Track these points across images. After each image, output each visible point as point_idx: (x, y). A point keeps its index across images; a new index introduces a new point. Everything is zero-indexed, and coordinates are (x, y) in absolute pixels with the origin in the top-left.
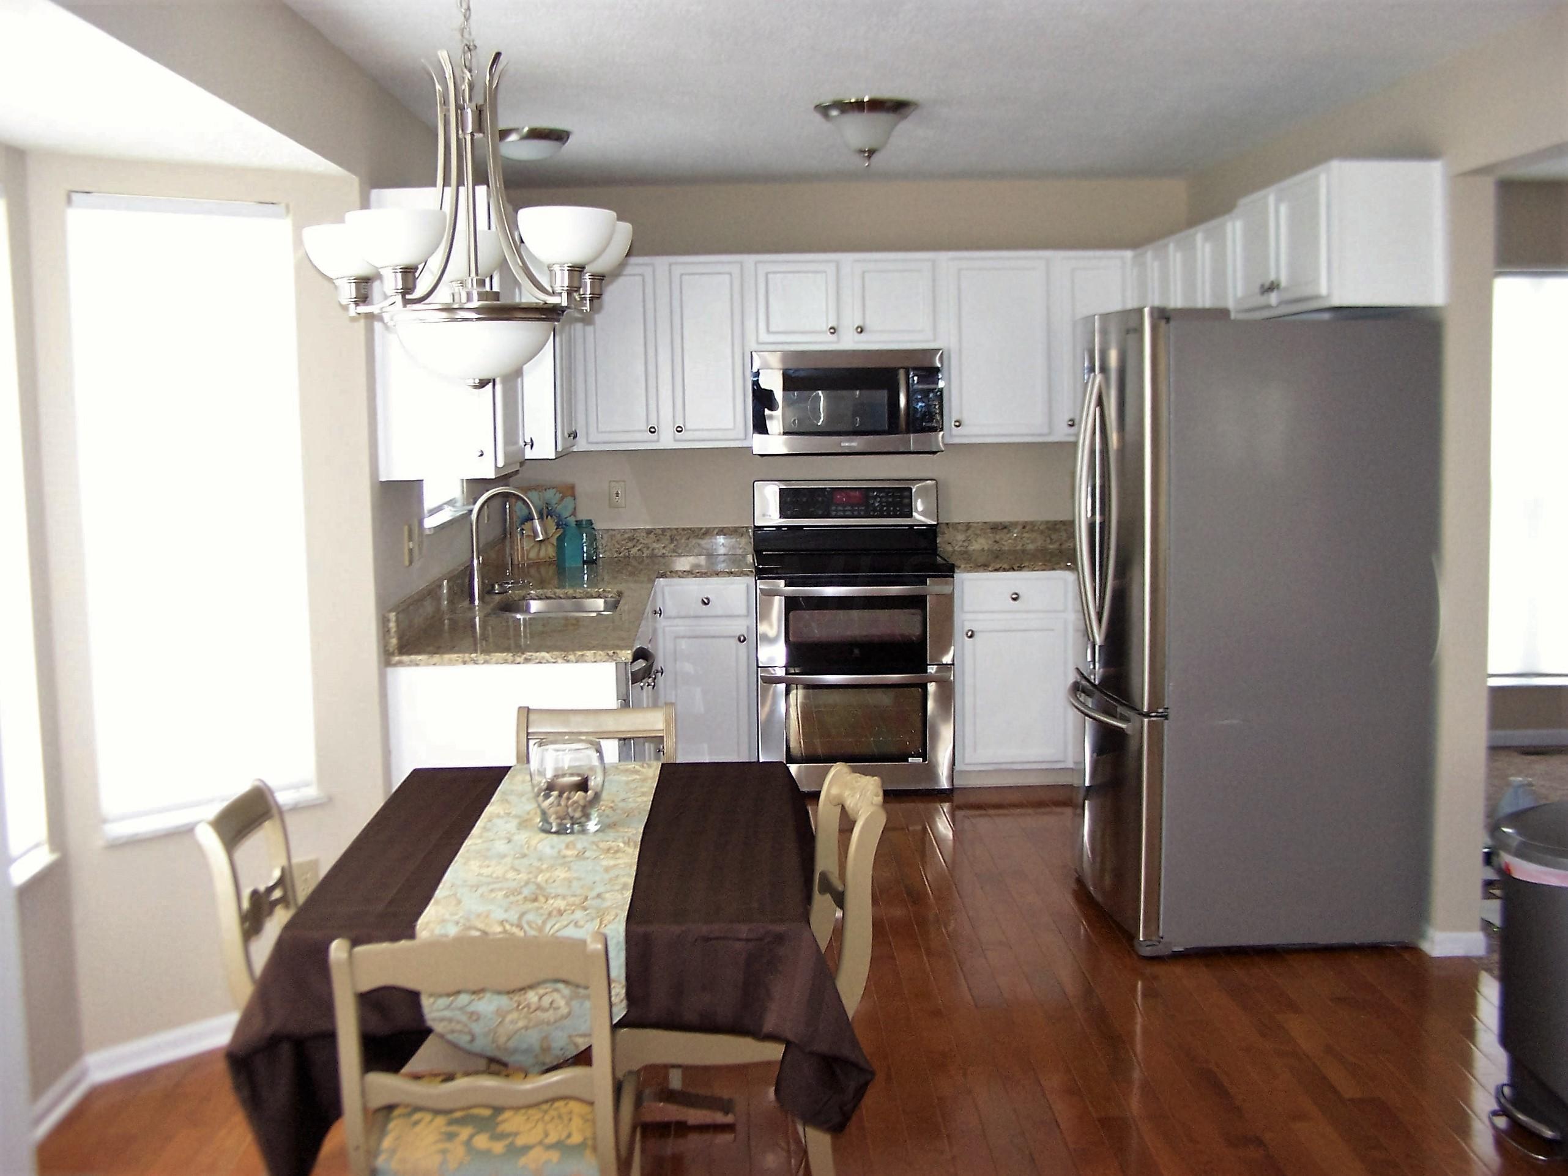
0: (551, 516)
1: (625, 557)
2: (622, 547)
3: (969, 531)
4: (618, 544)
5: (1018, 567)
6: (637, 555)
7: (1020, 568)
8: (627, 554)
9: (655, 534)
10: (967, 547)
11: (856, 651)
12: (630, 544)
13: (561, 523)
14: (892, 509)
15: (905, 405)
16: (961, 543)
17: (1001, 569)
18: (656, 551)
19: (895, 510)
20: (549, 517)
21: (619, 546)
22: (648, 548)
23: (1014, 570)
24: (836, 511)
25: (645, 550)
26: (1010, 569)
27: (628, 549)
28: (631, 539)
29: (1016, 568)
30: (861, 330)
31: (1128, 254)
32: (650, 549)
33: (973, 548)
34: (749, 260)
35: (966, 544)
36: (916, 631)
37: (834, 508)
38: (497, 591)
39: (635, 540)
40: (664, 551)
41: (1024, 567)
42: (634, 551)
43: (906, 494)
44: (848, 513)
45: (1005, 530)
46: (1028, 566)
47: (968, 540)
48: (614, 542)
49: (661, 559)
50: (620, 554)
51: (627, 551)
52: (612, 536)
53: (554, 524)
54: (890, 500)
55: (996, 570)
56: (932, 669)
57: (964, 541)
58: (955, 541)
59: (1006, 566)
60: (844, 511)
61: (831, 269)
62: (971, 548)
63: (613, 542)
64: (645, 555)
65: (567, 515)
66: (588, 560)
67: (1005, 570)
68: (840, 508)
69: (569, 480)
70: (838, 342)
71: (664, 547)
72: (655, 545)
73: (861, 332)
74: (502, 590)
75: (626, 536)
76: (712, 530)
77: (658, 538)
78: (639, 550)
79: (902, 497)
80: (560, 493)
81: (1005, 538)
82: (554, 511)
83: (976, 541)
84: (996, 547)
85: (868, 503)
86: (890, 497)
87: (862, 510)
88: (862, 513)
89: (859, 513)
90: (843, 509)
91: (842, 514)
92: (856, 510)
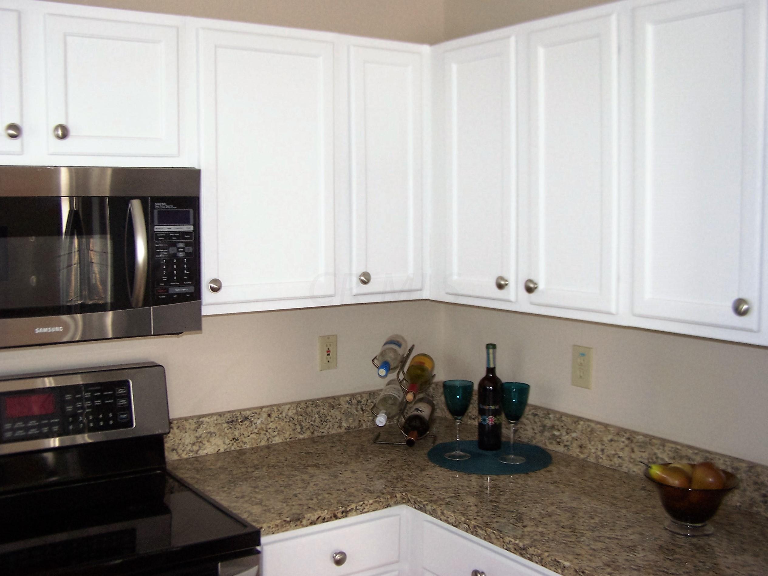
3: (199, 430)
5: (342, 513)
7: (346, 514)
10: (198, 451)
14: (101, 416)
15: (144, 260)
16: (189, 447)
17: (320, 519)
19: (106, 419)
23: (336, 517)
24: (13, 430)
26: (331, 517)
29: (339, 515)
31: (426, 49)
33: (205, 451)
35: (195, 448)
37: (8, 426)
41: (350, 510)
43: (121, 391)
44: (32, 432)
45: (247, 423)
46: (356, 509)
47: (199, 441)
54: (98, 402)
55: (313, 523)
57: (194, 444)
58: (181, 446)
59: (325, 514)
60: (27, 429)
62: (202, 453)
67: (324, 520)
68: (19, 424)
79: (116, 397)
81: (246, 434)
83: (208, 441)
84: (235, 447)
85: (63, 410)
86: (98, 398)
87: (55, 424)
88: (56, 429)
89: (50, 429)
90: (23, 425)
91: (24, 433)
92: (45, 425)
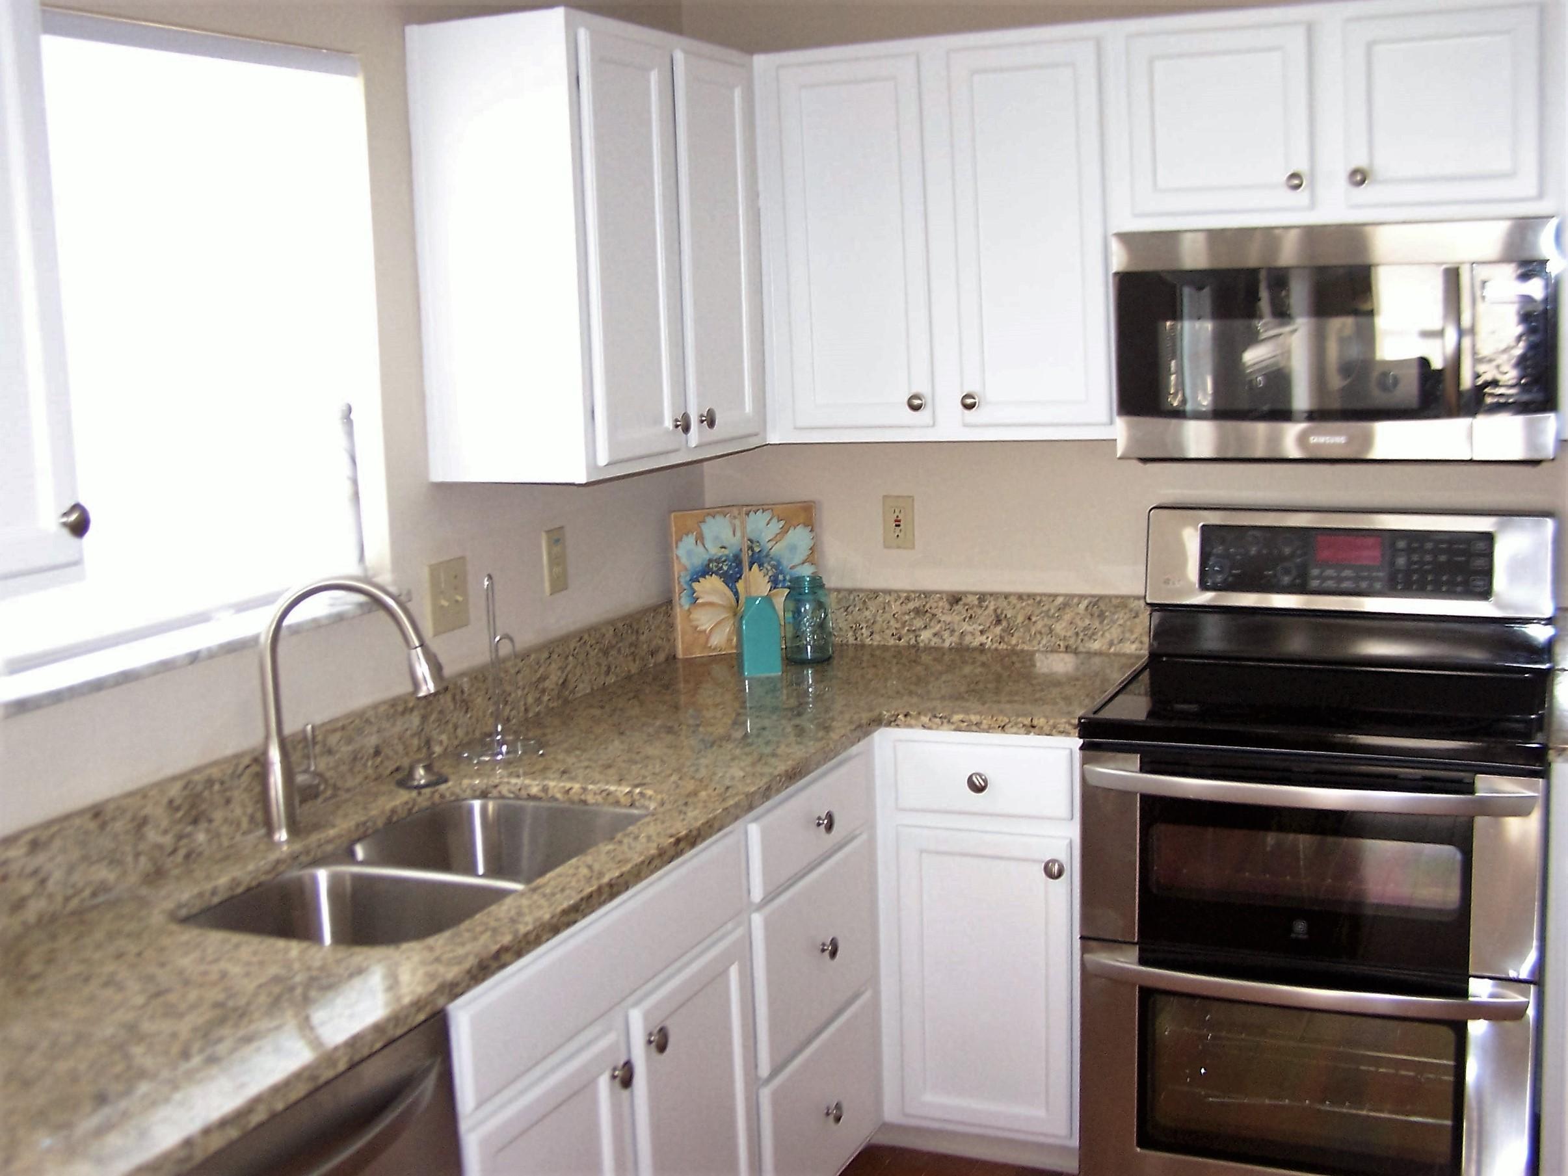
0: (761, 565)
1: (910, 647)
2: (903, 627)
4: (897, 620)
6: (932, 644)
8: (913, 642)
9: (965, 605)
11: (1300, 927)
12: (918, 623)
13: (781, 577)
14: (1446, 577)
18: (968, 639)
19: (1451, 583)
20: (755, 566)
21: (898, 625)
22: (953, 631)
24: (1321, 579)
25: (946, 634)
27: (914, 631)
28: (918, 612)
30: (1359, 177)
32: (957, 634)
34: (1114, 32)
36: (1447, 895)
37: (1315, 572)
38: (423, 782)
39: (928, 615)
40: (983, 639)
42: (925, 636)
43: (1483, 548)
44: (1346, 585)
48: (888, 616)
49: (976, 654)
50: (900, 639)
51: (912, 636)
52: (884, 607)
53: (767, 579)
54: (1443, 558)
56: (1480, 990)
60: (1340, 580)
61: (1296, 40)
63: (885, 615)
64: (947, 644)
65: (797, 561)
66: (818, 655)
68: (1330, 572)
69: (805, 495)
70: (1313, 205)
71: (982, 632)
72: (966, 627)
73: (1363, 182)
74: (433, 778)
75: (911, 605)
76: (1075, 600)
77: (970, 612)
78: (935, 635)
79: (1470, 555)
80: (779, 520)
82: (767, 555)
85: (1392, 563)
86: (1443, 551)
87: (1378, 579)
88: (1378, 586)
89: (1371, 586)
90: (1335, 574)
91: (1335, 585)
92: (1364, 579)
